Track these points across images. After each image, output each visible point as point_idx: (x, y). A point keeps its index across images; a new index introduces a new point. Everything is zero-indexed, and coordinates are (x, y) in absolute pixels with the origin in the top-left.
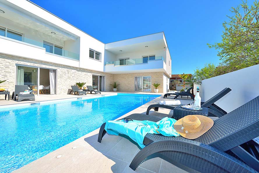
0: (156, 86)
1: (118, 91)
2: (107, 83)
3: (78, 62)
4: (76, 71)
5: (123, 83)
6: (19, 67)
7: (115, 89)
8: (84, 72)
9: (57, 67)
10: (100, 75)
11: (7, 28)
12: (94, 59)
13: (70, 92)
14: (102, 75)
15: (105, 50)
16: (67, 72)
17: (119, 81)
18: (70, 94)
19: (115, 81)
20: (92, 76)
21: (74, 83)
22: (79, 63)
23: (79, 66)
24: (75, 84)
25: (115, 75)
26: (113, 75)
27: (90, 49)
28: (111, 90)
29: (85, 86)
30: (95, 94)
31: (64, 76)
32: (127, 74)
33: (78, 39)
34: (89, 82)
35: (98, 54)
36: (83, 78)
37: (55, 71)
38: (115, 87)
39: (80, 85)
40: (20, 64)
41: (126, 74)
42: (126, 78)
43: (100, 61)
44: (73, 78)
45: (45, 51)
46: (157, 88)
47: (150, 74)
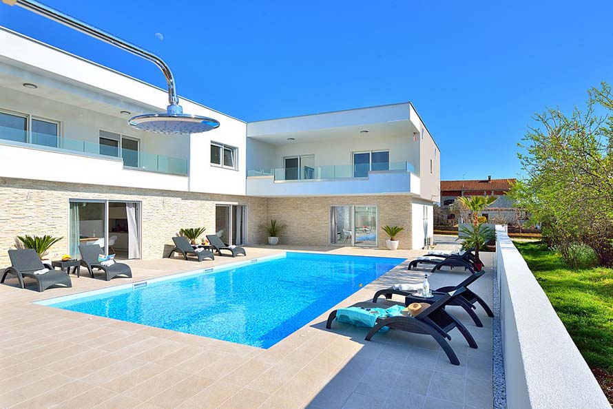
0: (393, 232)
1: (282, 243)
3: (186, 179)
4: (180, 199)
5: (295, 222)
7: (272, 239)
8: (197, 199)
9: (141, 197)
10: (234, 203)
12: (220, 165)
13: (169, 253)
14: (239, 203)
15: (247, 137)
16: (161, 205)
17: (284, 216)
18: (169, 257)
19: (274, 216)
20: (215, 208)
21: (175, 232)
22: (189, 179)
23: (189, 189)
24: (178, 232)
25: (271, 199)
27: (212, 142)
28: (262, 242)
29: (203, 236)
30: (233, 256)
31: (156, 215)
32: (308, 198)
34: (206, 222)
35: (230, 150)
36: (195, 216)
38: (273, 234)
39: (191, 234)
41: (304, 198)
42: (306, 209)
43: (233, 168)
44: (174, 217)
45: (122, 164)
46: (395, 237)
47: (374, 199)
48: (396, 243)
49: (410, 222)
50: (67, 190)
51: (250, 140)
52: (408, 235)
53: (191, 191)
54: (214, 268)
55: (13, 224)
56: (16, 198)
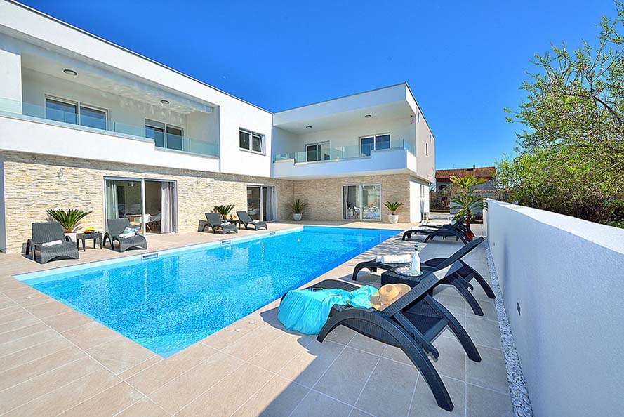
0: (394, 207)
1: (305, 219)
2: (278, 201)
3: (217, 161)
4: (213, 180)
5: (315, 200)
6: (109, 182)
7: (297, 216)
8: (229, 180)
9: (176, 176)
10: (263, 185)
11: (81, 101)
12: (249, 150)
13: (203, 227)
14: (268, 184)
15: (273, 126)
16: (195, 184)
17: (307, 196)
18: (203, 231)
19: (298, 196)
20: (246, 189)
21: (210, 208)
22: (220, 162)
23: (220, 169)
24: (212, 209)
25: (296, 181)
26: (292, 184)
27: (240, 129)
28: (289, 219)
29: (233, 212)
30: (255, 230)
31: (191, 193)
32: (325, 180)
33: (214, 109)
34: (239, 201)
35: (258, 138)
36: (229, 195)
37: (172, 185)
38: (297, 211)
39: (223, 210)
40: (111, 175)
41: (321, 180)
42: (323, 189)
43: (262, 153)
44: (208, 195)
45: (154, 144)
46: (395, 212)
47: (378, 178)
48: (396, 217)
49: (409, 198)
50: (101, 168)
51: (276, 129)
52: (408, 211)
53: (222, 171)
54: (232, 240)
55: (44, 199)
56: (47, 174)
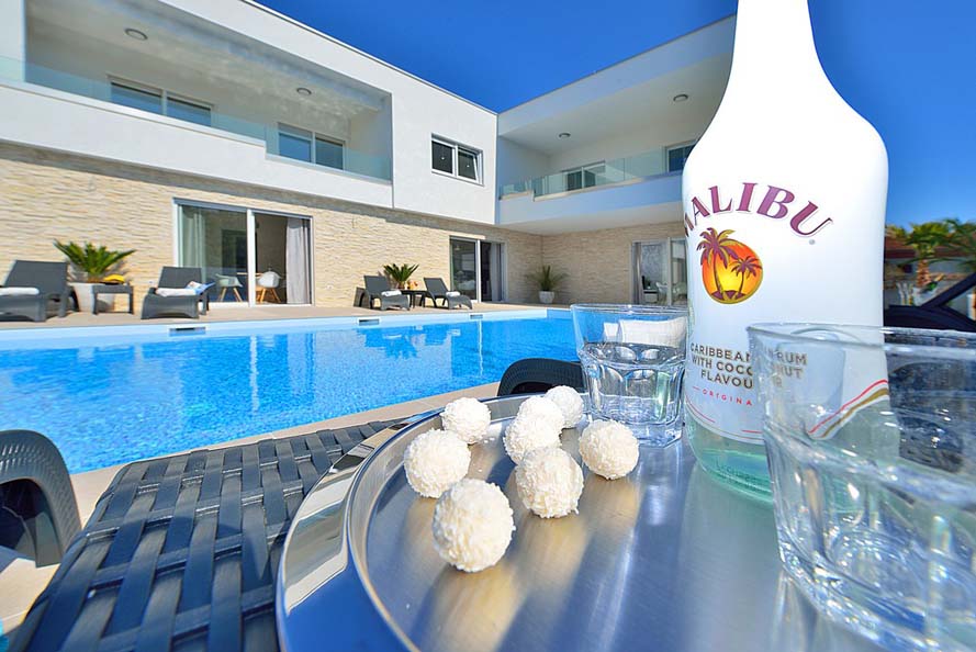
1: (562, 300)
3: (388, 188)
4: (384, 220)
5: (575, 265)
6: (188, 209)
7: (544, 295)
9: (311, 209)
10: (483, 238)
12: (453, 175)
13: (360, 300)
14: (493, 238)
15: (499, 137)
16: (348, 226)
18: (360, 306)
19: (550, 262)
20: (448, 241)
21: (377, 270)
22: (393, 190)
23: (393, 202)
24: (382, 270)
25: (546, 237)
26: (538, 240)
27: (433, 136)
28: (533, 300)
31: (340, 239)
32: (598, 232)
33: (384, 100)
34: (432, 260)
35: (469, 157)
37: (305, 222)
38: (546, 288)
39: (398, 275)
40: (190, 198)
41: (591, 232)
42: (594, 250)
43: (477, 181)
44: (374, 247)
45: (264, 150)
50: (169, 183)
51: (504, 142)
53: (396, 207)
55: (60, 226)
56: (67, 185)
